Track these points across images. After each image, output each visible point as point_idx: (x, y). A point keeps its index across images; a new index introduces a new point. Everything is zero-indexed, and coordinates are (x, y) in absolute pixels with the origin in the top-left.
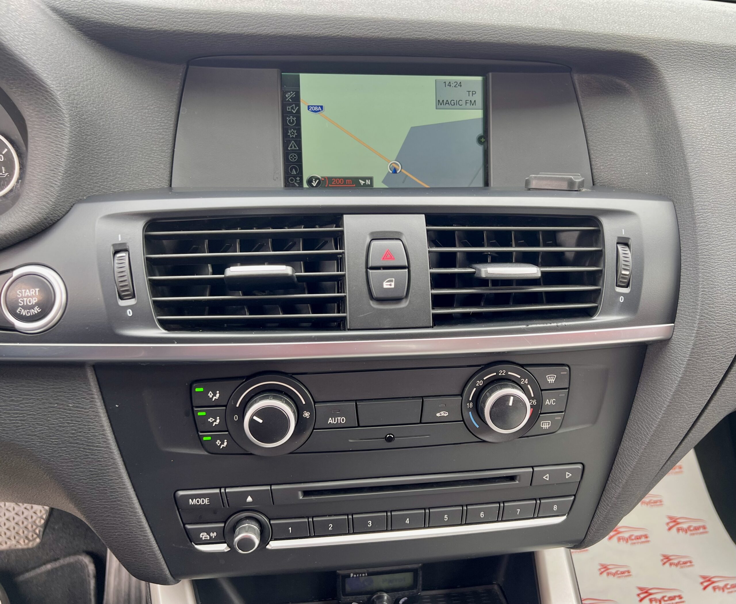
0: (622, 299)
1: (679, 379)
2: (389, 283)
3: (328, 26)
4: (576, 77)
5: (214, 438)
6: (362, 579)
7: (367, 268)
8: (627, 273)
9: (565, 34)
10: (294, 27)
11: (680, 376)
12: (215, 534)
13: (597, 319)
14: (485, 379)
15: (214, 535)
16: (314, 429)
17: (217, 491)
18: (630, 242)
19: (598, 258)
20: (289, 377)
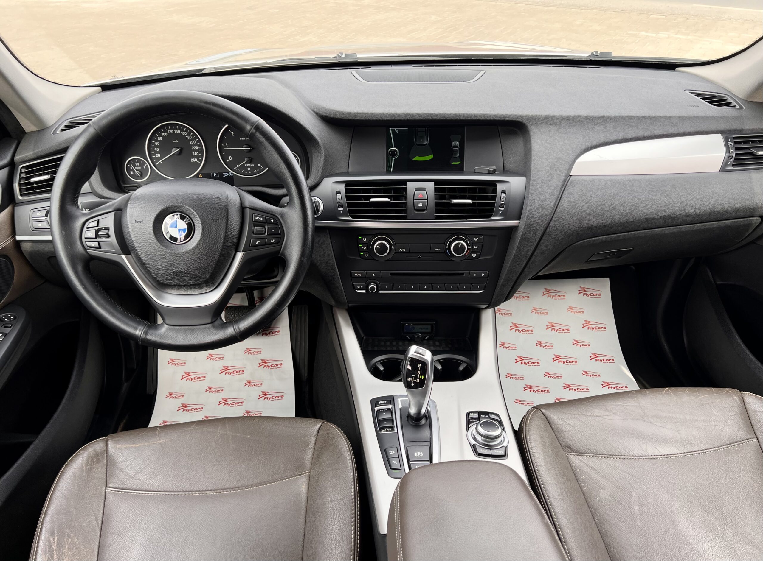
0: (501, 212)
1: (519, 239)
2: (420, 205)
3: (404, 116)
4: (499, 128)
5: (364, 254)
6: (411, 327)
7: (414, 199)
8: (503, 203)
10: (393, 117)
13: (492, 218)
14: (453, 238)
15: (362, 287)
16: (396, 252)
17: (364, 272)
18: (506, 192)
19: (494, 198)
20: (387, 235)
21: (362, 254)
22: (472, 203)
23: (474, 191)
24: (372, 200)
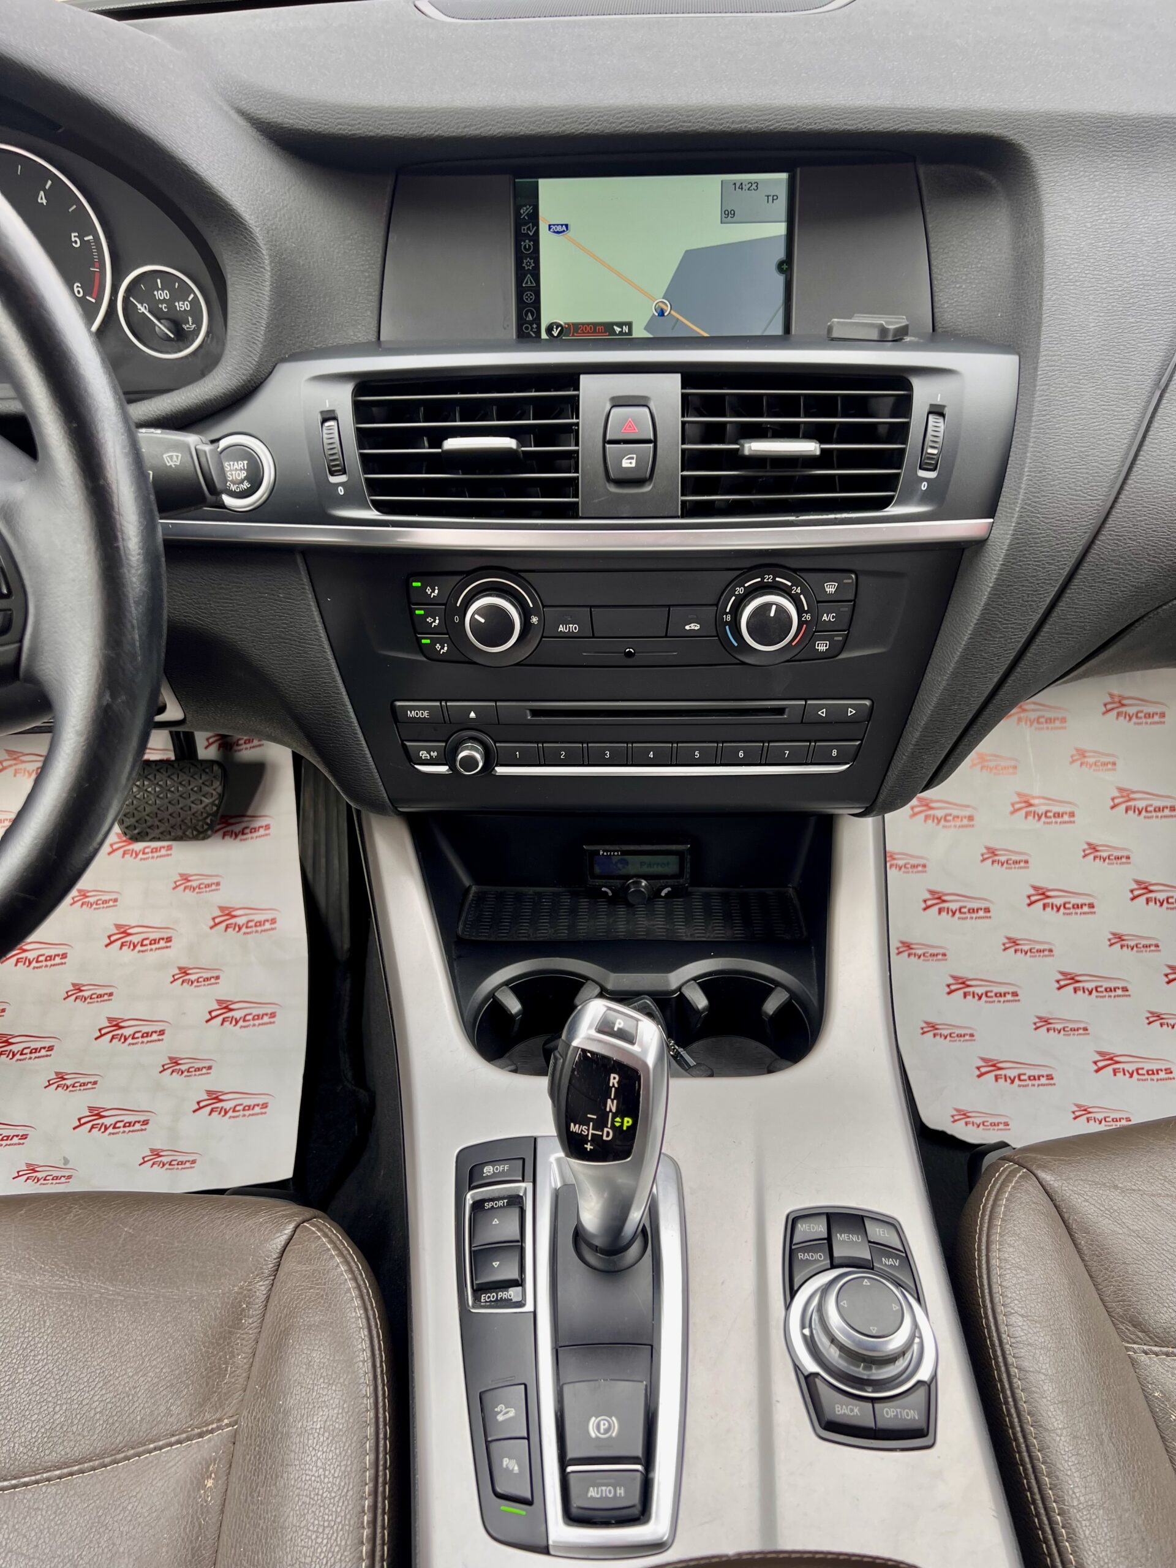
0: (924, 486)
1: (989, 589)
2: (629, 461)
3: (569, 121)
4: (922, 170)
5: (434, 642)
6: (614, 860)
7: (606, 441)
8: (935, 451)
9: (892, 114)
10: (526, 124)
11: (991, 585)
12: (436, 754)
13: (891, 510)
14: (746, 585)
15: (434, 754)
16: (543, 637)
17: (438, 704)
18: (947, 411)
19: (900, 432)
20: (514, 574)
21: (428, 641)
22: (818, 453)
23: (826, 406)
24: (452, 444)
